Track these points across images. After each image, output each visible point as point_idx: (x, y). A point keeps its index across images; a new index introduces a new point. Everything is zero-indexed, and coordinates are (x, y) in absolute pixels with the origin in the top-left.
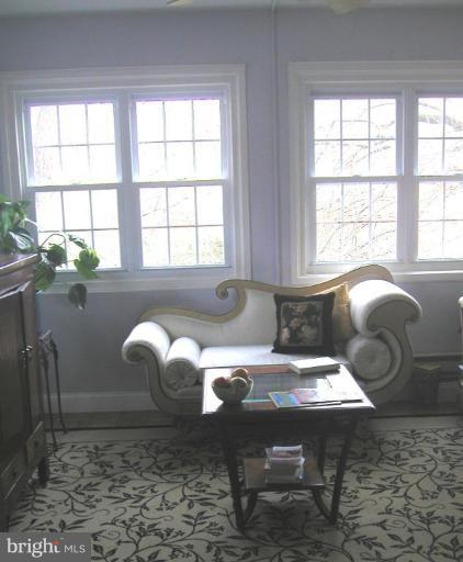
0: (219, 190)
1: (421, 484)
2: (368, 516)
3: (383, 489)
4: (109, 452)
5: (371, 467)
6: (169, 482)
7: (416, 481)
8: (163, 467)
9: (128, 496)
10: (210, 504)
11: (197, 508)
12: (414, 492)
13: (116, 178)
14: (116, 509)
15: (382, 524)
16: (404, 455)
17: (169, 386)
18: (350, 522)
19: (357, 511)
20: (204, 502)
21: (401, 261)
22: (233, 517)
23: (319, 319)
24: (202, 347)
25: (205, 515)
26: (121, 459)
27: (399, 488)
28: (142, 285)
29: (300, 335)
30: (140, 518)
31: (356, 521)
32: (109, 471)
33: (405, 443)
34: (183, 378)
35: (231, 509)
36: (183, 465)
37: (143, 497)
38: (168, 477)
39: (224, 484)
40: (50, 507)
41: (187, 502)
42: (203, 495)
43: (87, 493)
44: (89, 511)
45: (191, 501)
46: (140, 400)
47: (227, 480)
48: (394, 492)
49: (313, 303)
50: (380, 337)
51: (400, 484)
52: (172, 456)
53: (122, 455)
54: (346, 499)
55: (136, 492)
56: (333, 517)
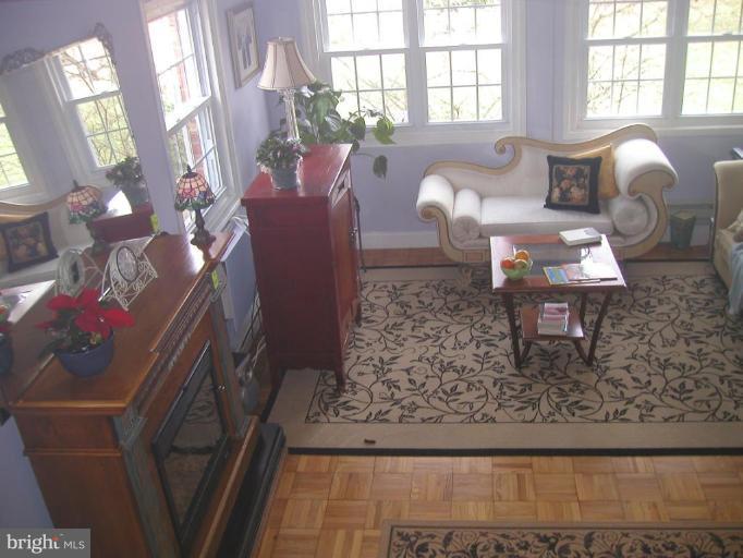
0: (498, 52)
1: (663, 332)
2: (617, 361)
3: (632, 335)
4: (405, 292)
5: (623, 313)
6: (459, 323)
7: (659, 328)
8: (452, 308)
9: (428, 336)
10: (493, 345)
11: (484, 348)
12: (657, 340)
14: (421, 347)
15: (627, 368)
16: (653, 302)
17: (456, 239)
18: (603, 365)
19: (609, 355)
20: (489, 343)
21: (665, 117)
22: (512, 357)
23: (586, 182)
24: (482, 198)
25: (490, 354)
26: (416, 299)
27: (644, 335)
28: (425, 140)
29: (569, 195)
30: (440, 357)
31: (607, 364)
32: (409, 312)
33: (657, 290)
34: (468, 232)
35: (510, 350)
36: (469, 307)
37: (439, 338)
38: (457, 318)
39: (503, 326)
40: (368, 344)
41: (475, 342)
42: (487, 337)
43: (395, 333)
44: (400, 349)
45: (478, 342)
46: (427, 239)
47: (506, 322)
48: (641, 339)
50: (641, 200)
51: (646, 331)
52: (458, 297)
53: (417, 295)
54: (602, 344)
55: (434, 333)
56: (589, 360)
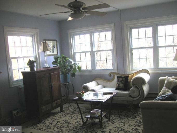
0: (111, 52)
9: (72, 116)
13: (90, 50)
15: (111, 129)
18: (105, 128)
19: (110, 126)
21: (155, 68)
23: (124, 82)
27: (125, 123)
28: (95, 73)
29: (120, 86)
30: (69, 120)
31: (107, 128)
48: (123, 124)
49: (123, 78)
50: (137, 87)
51: (127, 122)
